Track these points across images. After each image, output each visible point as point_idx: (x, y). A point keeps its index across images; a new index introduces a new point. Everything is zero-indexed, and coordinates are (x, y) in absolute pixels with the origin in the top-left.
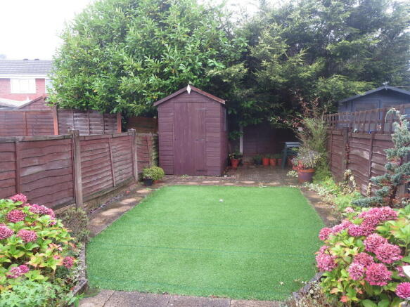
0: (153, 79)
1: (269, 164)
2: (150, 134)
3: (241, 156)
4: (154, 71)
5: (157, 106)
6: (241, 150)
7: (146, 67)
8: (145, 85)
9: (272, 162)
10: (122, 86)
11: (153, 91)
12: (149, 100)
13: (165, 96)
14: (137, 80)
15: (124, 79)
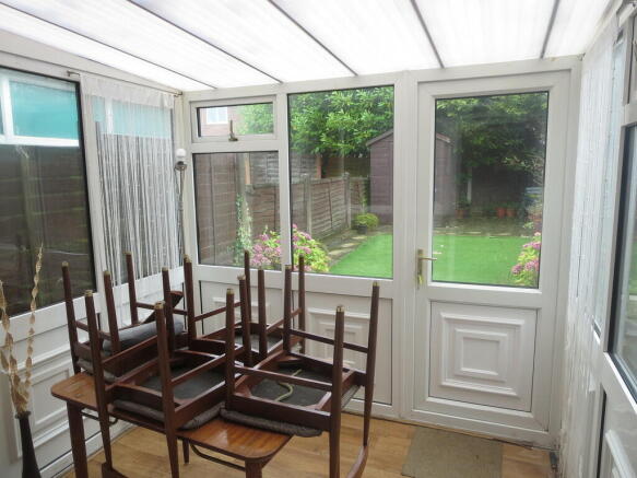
0: (365, 116)
1: (506, 215)
2: (361, 178)
3: (468, 205)
4: (366, 106)
5: (370, 146)
6: (469, 198)
7: (358, 101)
8: (355, 122)
9: (510, 213)
10: (329, 123)
11: (364, 129)
12: (359, 140)
13: (378, 134)
14: (347, 118)
15: (331, 115)
